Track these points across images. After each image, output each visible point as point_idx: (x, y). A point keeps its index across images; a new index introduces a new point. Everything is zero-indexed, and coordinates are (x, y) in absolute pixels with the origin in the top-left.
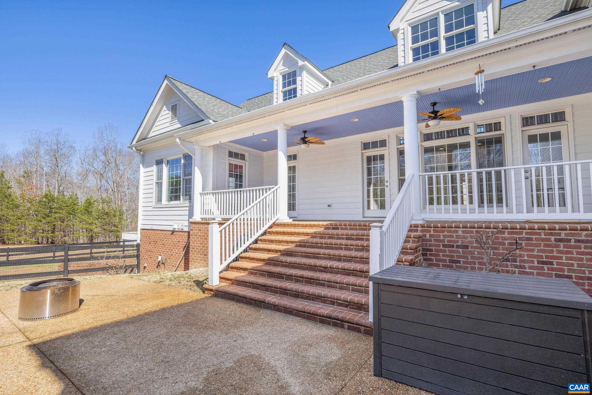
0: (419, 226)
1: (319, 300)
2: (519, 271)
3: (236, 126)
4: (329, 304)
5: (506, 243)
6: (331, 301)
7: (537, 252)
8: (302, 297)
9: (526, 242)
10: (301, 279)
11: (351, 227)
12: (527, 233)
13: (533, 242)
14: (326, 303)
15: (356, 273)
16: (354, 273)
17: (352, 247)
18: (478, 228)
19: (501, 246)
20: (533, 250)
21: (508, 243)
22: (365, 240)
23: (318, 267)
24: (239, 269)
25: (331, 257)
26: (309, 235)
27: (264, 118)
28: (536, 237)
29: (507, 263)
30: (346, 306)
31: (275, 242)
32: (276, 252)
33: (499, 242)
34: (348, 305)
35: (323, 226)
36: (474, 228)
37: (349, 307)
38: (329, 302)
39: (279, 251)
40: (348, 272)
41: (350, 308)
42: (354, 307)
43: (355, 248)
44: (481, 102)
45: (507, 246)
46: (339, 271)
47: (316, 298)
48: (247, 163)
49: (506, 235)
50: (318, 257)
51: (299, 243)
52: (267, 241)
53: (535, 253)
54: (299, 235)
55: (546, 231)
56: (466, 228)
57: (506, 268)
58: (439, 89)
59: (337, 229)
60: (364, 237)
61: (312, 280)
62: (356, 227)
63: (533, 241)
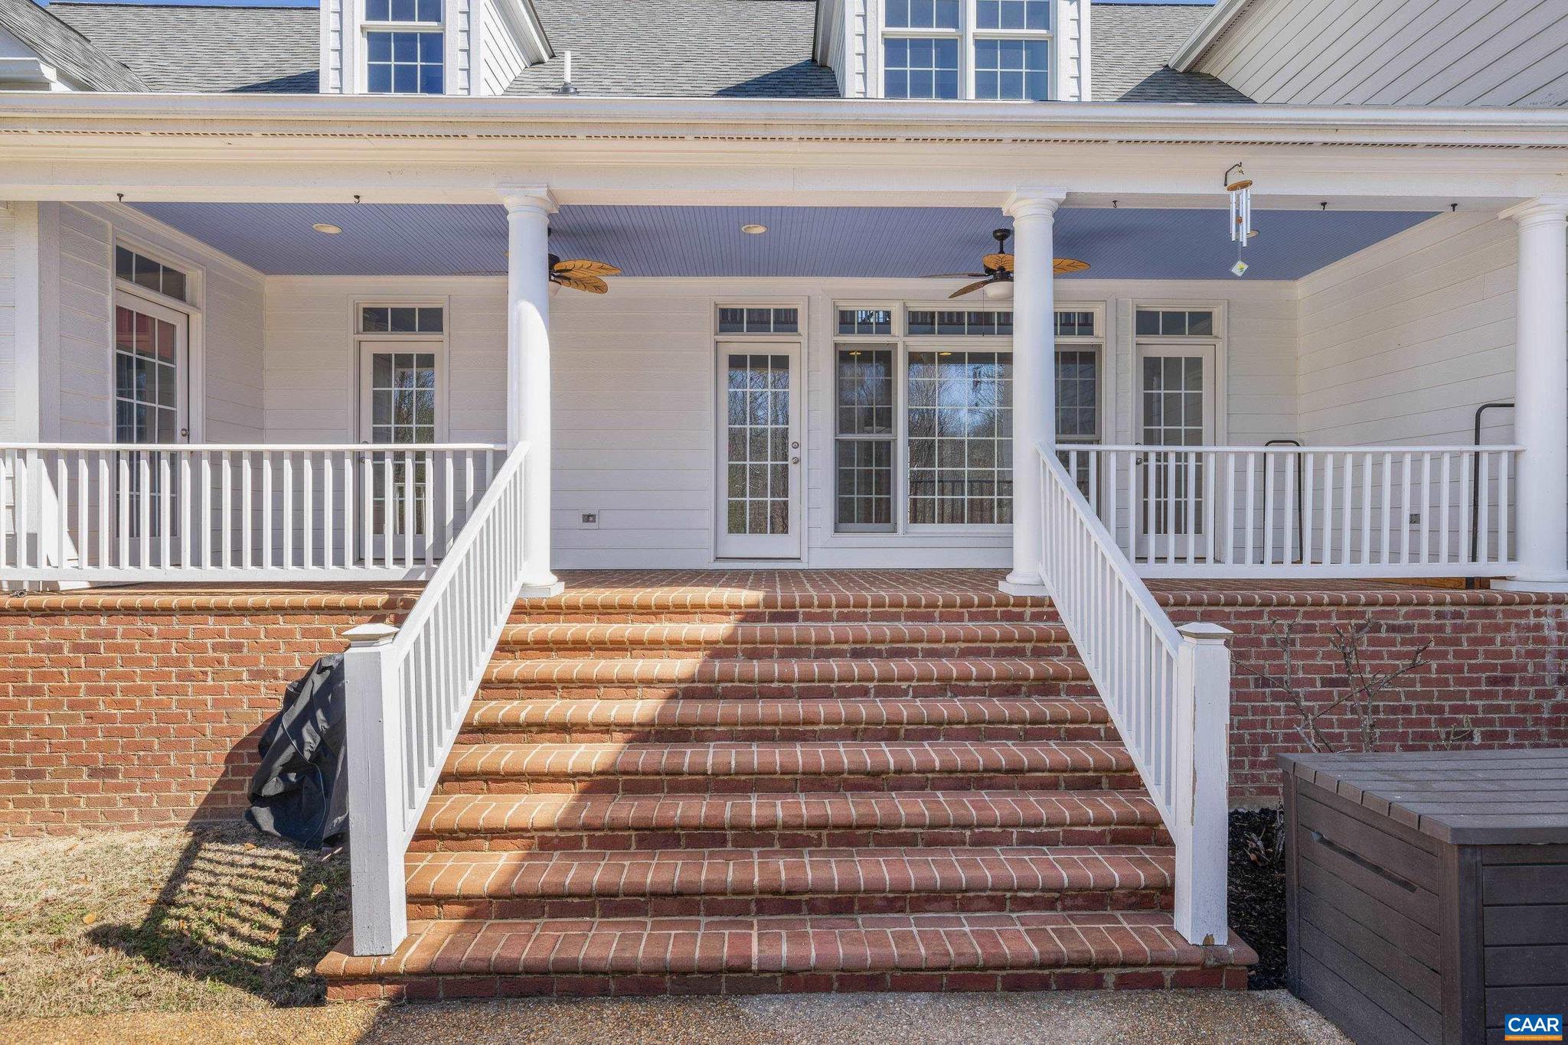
0: (1029, 602)
1: (947, 904)
2: (1286, 706)
3: (270, 142)
4: (982, 910)
5: (1265, 641)
6: (991, 899)
7: (1323, 658)
8: (867, 908)
9: (1301, 635)
10: (813, 834)
11: (845, 610)
12: (1306, 615)
13: (1316, 635)
14: (973, 907)
15: (990, 778)
16: (982, 779)
17: (904, 685)
18: (1210, 604)
19: (1253, 650)
20: (1312, 655)
21: (1268, 639)
22: (920, 654)
23: (845, 776)
24: (462, 835)
25: (857, 730)
26: (699, 650)
27: (461, 143)
28: (1322, 622)
29: (1263, 690)
30: (1050, 905)
31: (559, 686)
32: (602, 732)
33: (1251, 639)
34: (1057, 899)
35: (732, 611)
36: (1200, 604)
37: (1059, 905)
38: (987, 904)
39: (616, 725)
40: (962, 779)
41: (1064, 909)
42: (1080, 901)
43: (914, 688)
44: (1239, 268)
45: (1265, 649)
46: (927, 779)
47: (928, 900)
48: (197, 318)
49: (1265, 621)
50: (805, 732)
51: (683, 685)
52: (520, 685)
53: (1319, 662)
54: (651, 650)
55: (1341, 609)
56: (1182, 605)
57: (1261, 704)
58: (1115, 202)
59: (792, 617)
60: (919, 646)
61: (859, 832)
62: (862, 610)
63: (1316, 631)
